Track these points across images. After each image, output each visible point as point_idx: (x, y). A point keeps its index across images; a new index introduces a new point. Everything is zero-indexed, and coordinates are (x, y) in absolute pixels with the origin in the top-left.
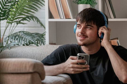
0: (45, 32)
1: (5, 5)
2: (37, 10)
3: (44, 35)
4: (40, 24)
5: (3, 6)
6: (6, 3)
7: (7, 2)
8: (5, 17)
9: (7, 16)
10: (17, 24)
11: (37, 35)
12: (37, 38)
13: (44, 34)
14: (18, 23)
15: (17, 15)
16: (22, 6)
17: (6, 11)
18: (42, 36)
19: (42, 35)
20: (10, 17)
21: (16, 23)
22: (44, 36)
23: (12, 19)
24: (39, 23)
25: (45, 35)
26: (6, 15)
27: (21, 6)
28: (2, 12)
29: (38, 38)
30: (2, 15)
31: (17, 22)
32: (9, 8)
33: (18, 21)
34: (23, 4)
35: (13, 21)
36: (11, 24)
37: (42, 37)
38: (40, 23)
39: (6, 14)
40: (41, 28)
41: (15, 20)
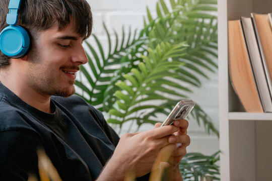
0: (220, 152)
1: (102, 70)
2: (197, 83)
3: (215, 161)
4: (207, 126)
5: (98, 72)
6: (106, 63)
7: (110, 61)
8: (104, 105)
9: (109, 101)
10: (139, 124)
11: (196, 161)
12: (195, 169)
13: (216, 157)
14: (141, 121)
15: (139, 98)
16: (152, 74)
17: (106, 86)
18: (212, 163)
19: (210, 160)
20: (116, 106)
21: (135, 121)
22: (217, 163)
23: (123, 112)
24: (201, 121)
25: (218, 159)
26: (106, 99)
27: (149, 73)
28: (95, 91)
29: (198, 170)
30: (93, 99)
31: (138, 119)
32: (114, 79)
33: (142, 116)
34: (153, 66)
35: (127, 118)
36: (121, 127)
37: (211, 166)
38: (206, 122)
39: (106, 96)
40: (207, 137)
41: (133, 115)
